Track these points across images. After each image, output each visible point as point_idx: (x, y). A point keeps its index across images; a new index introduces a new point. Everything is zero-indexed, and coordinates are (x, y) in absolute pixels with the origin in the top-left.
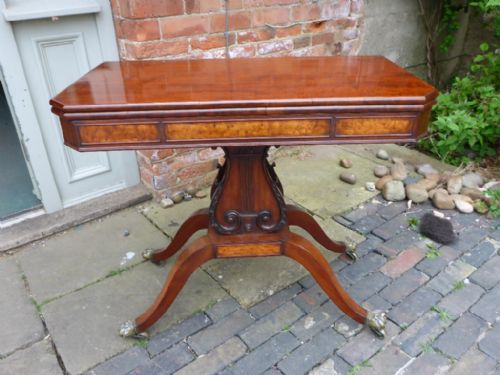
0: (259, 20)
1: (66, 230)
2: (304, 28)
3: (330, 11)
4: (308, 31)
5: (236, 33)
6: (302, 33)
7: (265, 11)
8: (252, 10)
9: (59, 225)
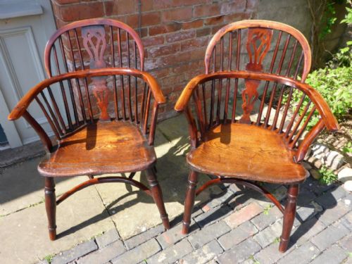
0: (167, 17)
1: (23, 161)
2: (205, 22)
3: (229, 9)
4: (210, 24)
5: (148, 28)
6: (204, 26)
7: (171, 11)
8: (161, 10)
9: (17, 158)
